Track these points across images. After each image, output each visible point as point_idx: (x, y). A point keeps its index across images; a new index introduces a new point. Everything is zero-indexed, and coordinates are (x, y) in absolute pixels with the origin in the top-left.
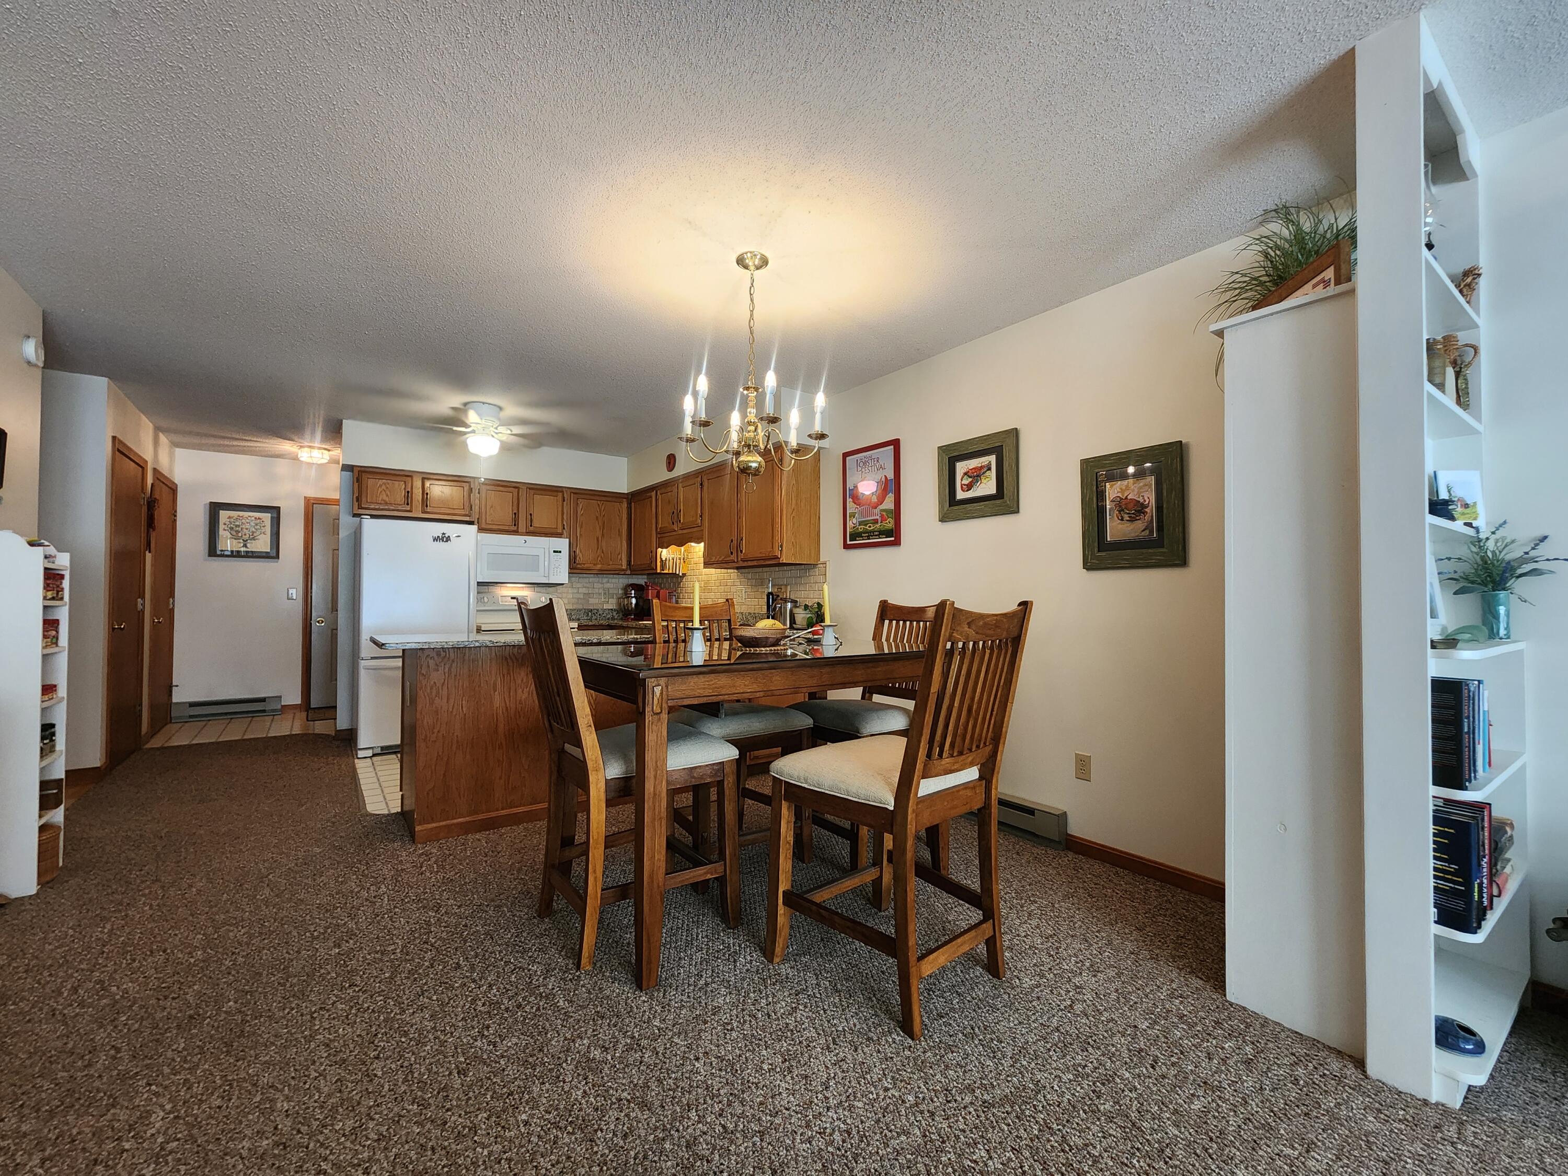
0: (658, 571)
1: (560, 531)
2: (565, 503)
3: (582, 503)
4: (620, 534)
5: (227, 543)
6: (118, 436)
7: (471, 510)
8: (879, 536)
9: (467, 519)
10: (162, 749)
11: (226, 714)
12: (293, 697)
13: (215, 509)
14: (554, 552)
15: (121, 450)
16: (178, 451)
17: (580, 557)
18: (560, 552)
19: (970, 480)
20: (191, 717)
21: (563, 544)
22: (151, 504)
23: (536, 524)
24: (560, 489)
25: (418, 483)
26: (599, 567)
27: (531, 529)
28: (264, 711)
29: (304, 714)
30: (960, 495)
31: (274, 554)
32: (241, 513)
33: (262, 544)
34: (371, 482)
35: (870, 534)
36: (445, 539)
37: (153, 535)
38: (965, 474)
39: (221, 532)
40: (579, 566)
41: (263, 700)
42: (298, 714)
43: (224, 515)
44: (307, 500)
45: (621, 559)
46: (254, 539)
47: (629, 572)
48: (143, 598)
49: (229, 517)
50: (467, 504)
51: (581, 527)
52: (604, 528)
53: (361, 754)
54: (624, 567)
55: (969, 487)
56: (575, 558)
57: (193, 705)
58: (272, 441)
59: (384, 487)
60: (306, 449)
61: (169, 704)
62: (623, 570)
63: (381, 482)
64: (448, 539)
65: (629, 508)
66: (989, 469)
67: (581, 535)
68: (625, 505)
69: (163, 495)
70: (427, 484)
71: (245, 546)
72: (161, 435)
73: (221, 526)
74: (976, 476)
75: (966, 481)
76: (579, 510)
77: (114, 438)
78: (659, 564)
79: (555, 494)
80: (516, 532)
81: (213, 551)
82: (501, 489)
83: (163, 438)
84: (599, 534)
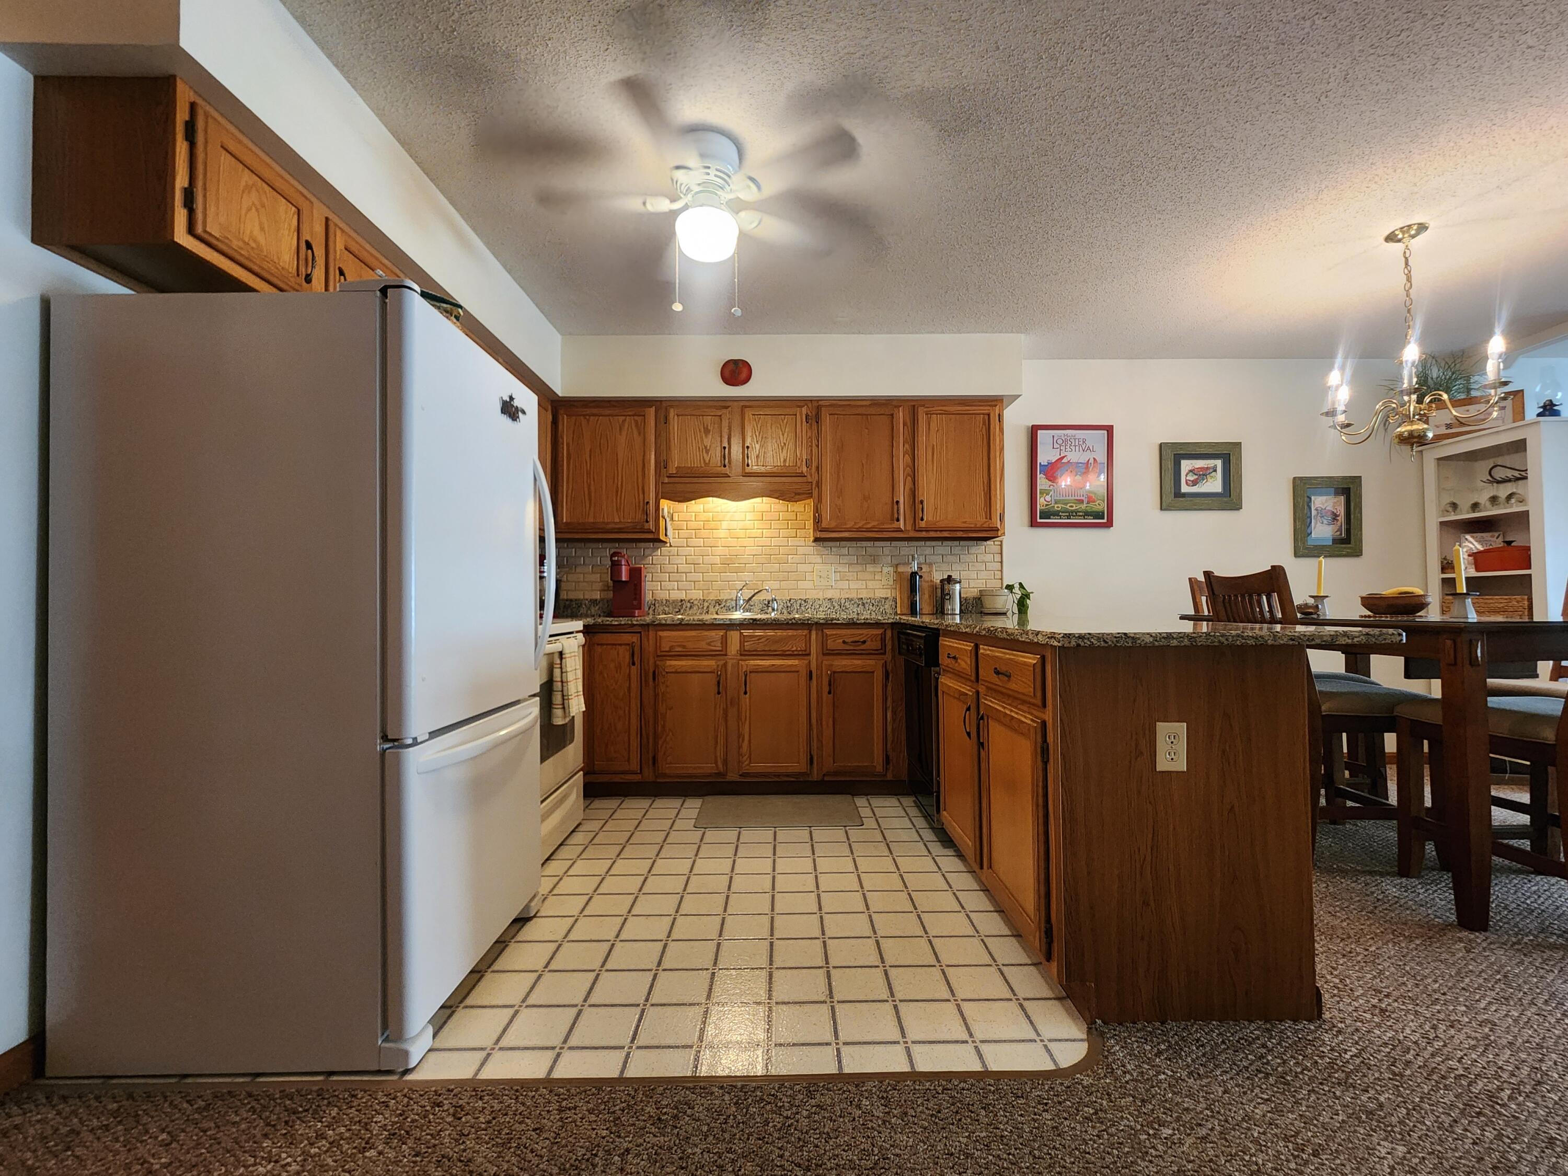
8: (1084, 516)
19: (1196, 477)
30: (1185, 489)
35: (1070, 514)
38: (1191, 471)
55: (1195, 483)
59: (254, 197)
66: (1215, 471)
74: (1202, 475)
75: (1191, 477)
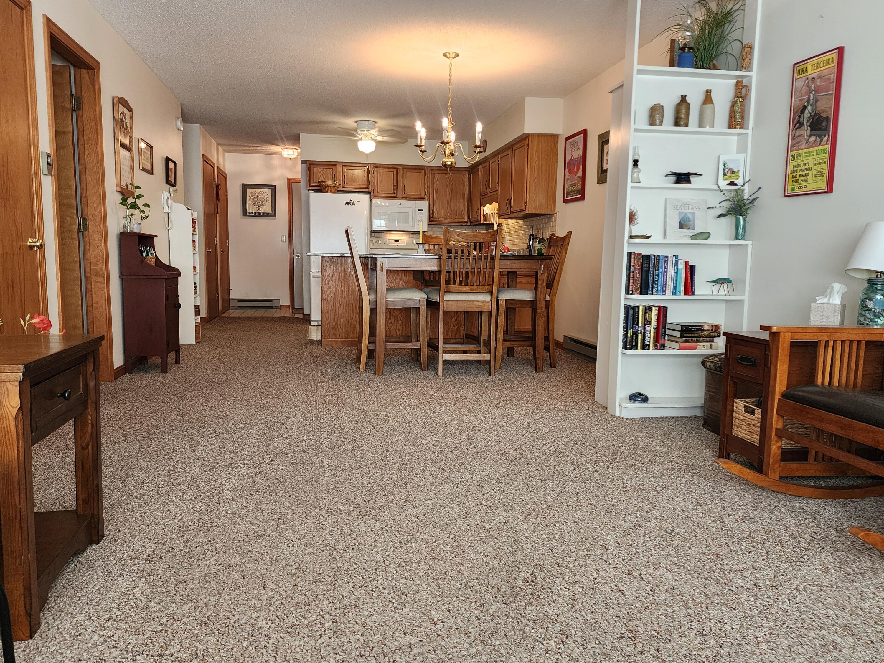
0: (482, 222)
1: (423, 196)
2: (426, 177)
3: (437, 176)
4: (463, 197)
5: (252, 208)
6: (205, 154)
7: (369, 184)
8: (576, 194)
9: (367, 190)
10: (228, 318)
11: (254, 307)
12: (286, 301)
13: (245, 187)
14: (419, 210)
15: (206, 160)
16: (226, 154)
17: (436, 214)
18: (422, 210)
20: (239, 307)
21: (424, 205)
22: (218, 186)
23: (408, 192)
24: (423, 168)
25: (339, 168)
26: (448, 220)
27: (405, 195)
28: (272, 307)
29: (291, 311)
30: (605, 167)
31: (273, 215)
32: (257, 190)
33: (267, 209)
34: (315, 170)
35: (573, 193)
36: (351, 203)
37: (219, 203)
39: (248, 202)
40: (435, 220)
41: (271, 301)
42: (288, 309)
43: (249, 191)
44: (289, 179)
45: (464, 215)
46: (263, 205)
47: (469, 224)
48: (217, 238)
49: (251, 193)
50: (367, 181)
51: (437, 193)
52: (452, 193)
53: (312, 324)
54: (466, 220)
56: (433, 214)
57: (239, 300)
58: (269, 146)
59: (322, 173)
60: (286, 150)
61: (229, 299)
62: (465, 222)
63: (320, 170)
64: (353, 204)
65: (469, 178)
67: (436, 198)
68: (467, 176)
69: (221, 182)
70: (345, 169)
71: (259, 210)
72: (219, 147)
73: (248, 198)
76: (435, 181)
77: (203, 154)
78: (482, 217)
79: (420, 171)
80: (395, 198)
81: (245, 213)
82: (386, 170)
83: (220, 148)
84: (448, 197)
